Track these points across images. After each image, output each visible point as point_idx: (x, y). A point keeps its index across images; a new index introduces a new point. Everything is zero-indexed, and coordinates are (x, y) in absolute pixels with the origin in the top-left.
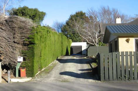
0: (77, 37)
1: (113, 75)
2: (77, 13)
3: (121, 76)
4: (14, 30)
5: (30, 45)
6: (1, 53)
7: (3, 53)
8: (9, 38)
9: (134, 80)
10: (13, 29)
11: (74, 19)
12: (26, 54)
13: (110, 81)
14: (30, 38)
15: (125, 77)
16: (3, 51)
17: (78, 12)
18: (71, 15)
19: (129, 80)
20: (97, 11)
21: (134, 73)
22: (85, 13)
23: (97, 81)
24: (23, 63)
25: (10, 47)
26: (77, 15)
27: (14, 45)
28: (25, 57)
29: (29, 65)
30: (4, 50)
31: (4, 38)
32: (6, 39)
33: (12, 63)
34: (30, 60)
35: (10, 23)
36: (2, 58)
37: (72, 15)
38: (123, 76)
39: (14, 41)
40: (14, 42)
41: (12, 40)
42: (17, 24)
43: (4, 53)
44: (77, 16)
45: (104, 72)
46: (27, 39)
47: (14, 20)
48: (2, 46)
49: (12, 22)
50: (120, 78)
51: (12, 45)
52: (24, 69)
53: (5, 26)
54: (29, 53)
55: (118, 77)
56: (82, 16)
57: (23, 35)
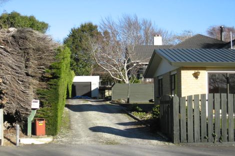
0: (83, 67)
1: (194, 134)
2: (82, 26)
3: (207, 136)
4: (28, 54)
5: (52, 80)
6: (3, 92)
7: (6, 93)
8: (19, 67)
9: (228, 141)
10: (25, 51)
11: (77, 35)
12: (44, 95)
13: (188, 143)
14: (54, 69)
15: (214, 136)
16: (7, 89)
17: (85, 24)
18: (72, 30)
19: (220, 141)
20: (117, 23)
21: (228, 130)
22: (96, 27)
23: (167, 143)
24: (39, 110)
25: (20, 83)
26: (84, 29)
27: (26, 79)
28: (42, 101)
29: (50, 114)
30: (9, 88)
31: (9, 66)
32: (13, 69)
33: (22, 111)
34: (51, 107)
35: (21, 41)
36: (4, 102)
37: (75, 30)
38: (210, 135)
39: (26, 73)
40: (27, 75)
41: (24, 71)
42: (33, 43)
43: (9, 93)
44: (83, 31)
45: (178, 128)
46: (47, 70)
47: (28, 36)
48: (6, 81)
49: (25, 38)
50: (205, 138)
51: (24, 79)
52: (42, 122)
53: (11, 46)
54: (49, 93)
55: (202, 137)
56: (92, 30)
57: (43, 62)
